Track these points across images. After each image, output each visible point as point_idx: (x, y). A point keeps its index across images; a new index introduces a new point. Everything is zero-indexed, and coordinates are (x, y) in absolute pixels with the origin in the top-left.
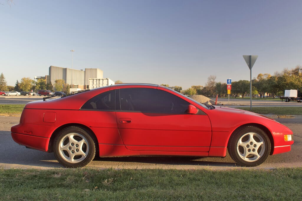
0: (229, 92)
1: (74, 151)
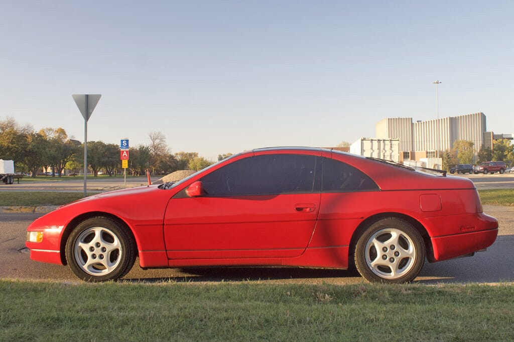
0: (125, 164)
1: (390, 259)
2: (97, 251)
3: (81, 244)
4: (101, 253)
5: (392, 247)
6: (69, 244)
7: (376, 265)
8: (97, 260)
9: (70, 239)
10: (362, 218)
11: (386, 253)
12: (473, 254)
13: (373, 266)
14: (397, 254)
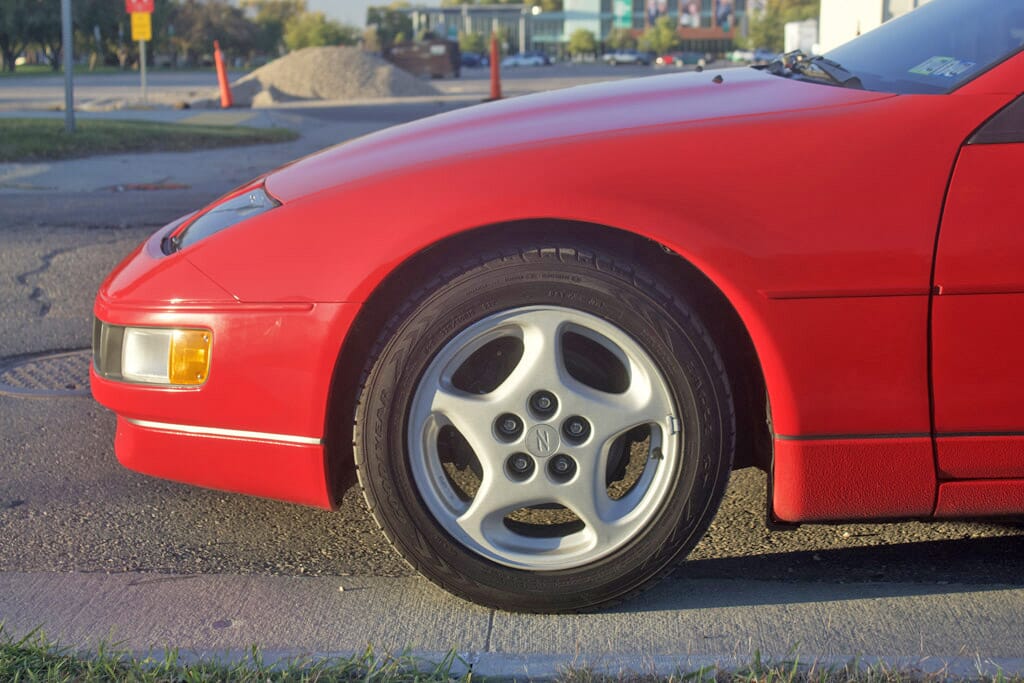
2: (538, 439)
3: (442, 401)
4: (561, 447)
6: (377, 404)
8: (537, 484)
9: (380, 378)
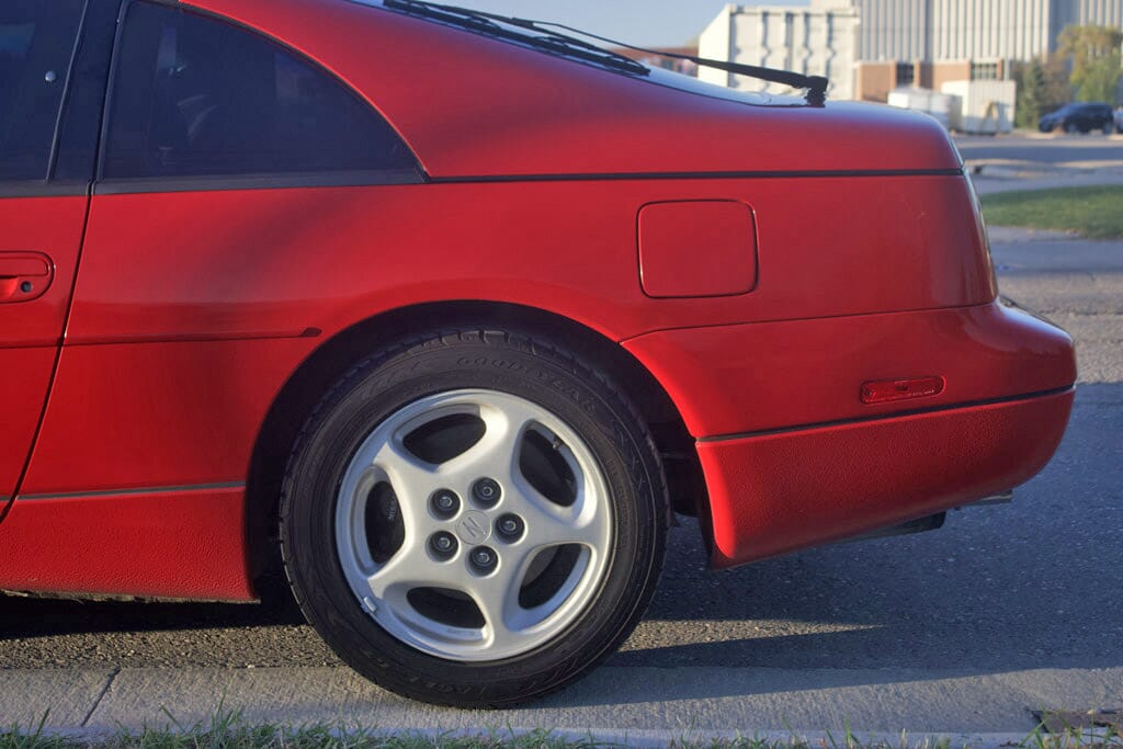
1: (473, 555)
5: (484, 492)
7: (394, 588)
10: (311, 332)
11: (450, 524)
12: (937, 520)
13: (379, 594)
14: (508, 528)
